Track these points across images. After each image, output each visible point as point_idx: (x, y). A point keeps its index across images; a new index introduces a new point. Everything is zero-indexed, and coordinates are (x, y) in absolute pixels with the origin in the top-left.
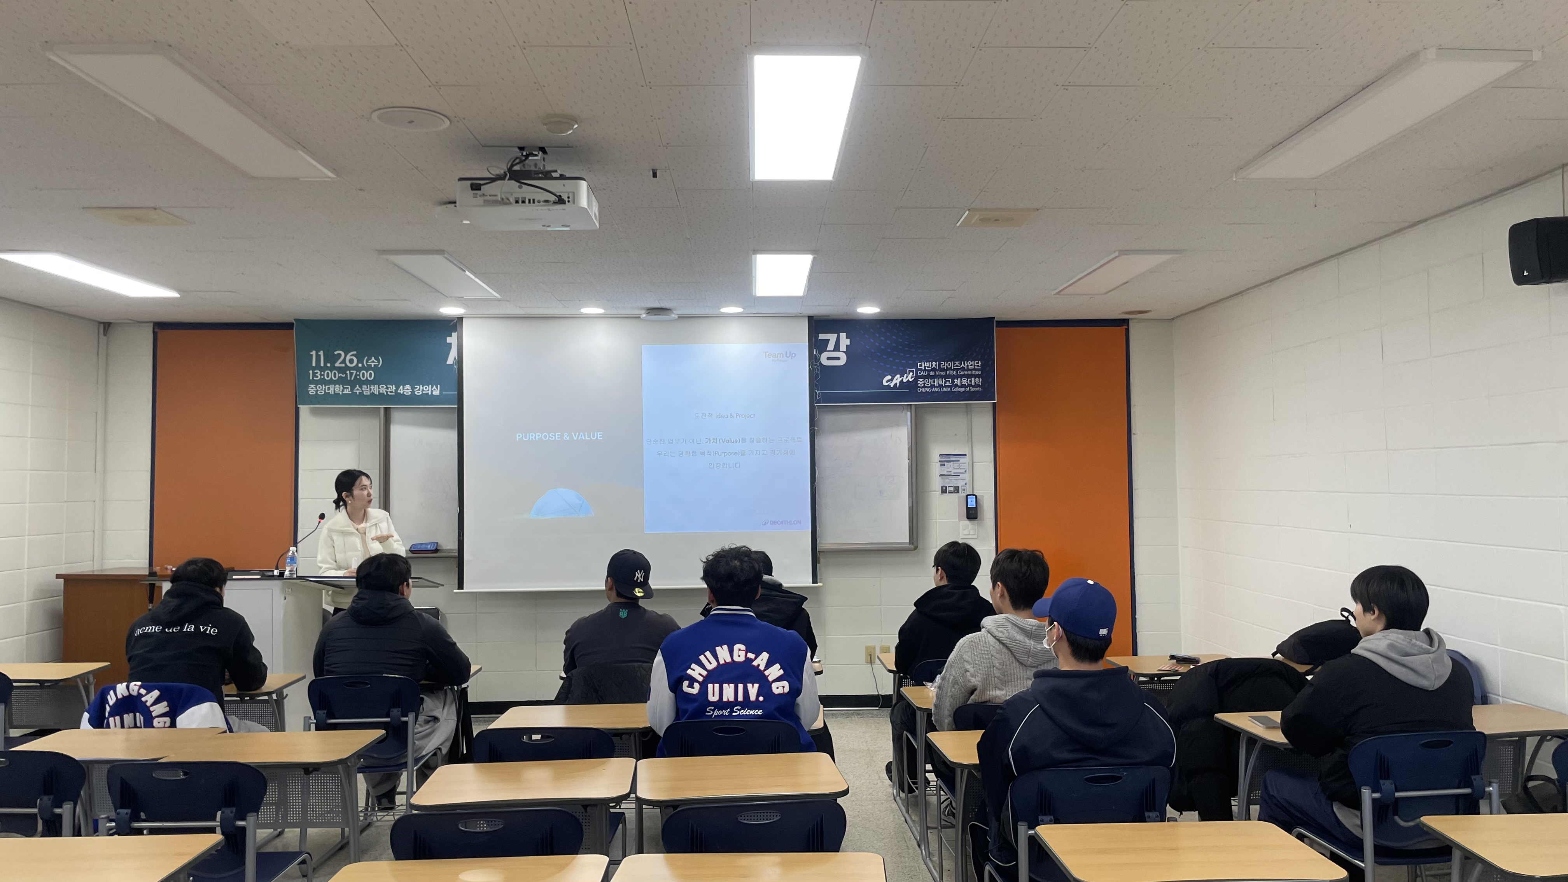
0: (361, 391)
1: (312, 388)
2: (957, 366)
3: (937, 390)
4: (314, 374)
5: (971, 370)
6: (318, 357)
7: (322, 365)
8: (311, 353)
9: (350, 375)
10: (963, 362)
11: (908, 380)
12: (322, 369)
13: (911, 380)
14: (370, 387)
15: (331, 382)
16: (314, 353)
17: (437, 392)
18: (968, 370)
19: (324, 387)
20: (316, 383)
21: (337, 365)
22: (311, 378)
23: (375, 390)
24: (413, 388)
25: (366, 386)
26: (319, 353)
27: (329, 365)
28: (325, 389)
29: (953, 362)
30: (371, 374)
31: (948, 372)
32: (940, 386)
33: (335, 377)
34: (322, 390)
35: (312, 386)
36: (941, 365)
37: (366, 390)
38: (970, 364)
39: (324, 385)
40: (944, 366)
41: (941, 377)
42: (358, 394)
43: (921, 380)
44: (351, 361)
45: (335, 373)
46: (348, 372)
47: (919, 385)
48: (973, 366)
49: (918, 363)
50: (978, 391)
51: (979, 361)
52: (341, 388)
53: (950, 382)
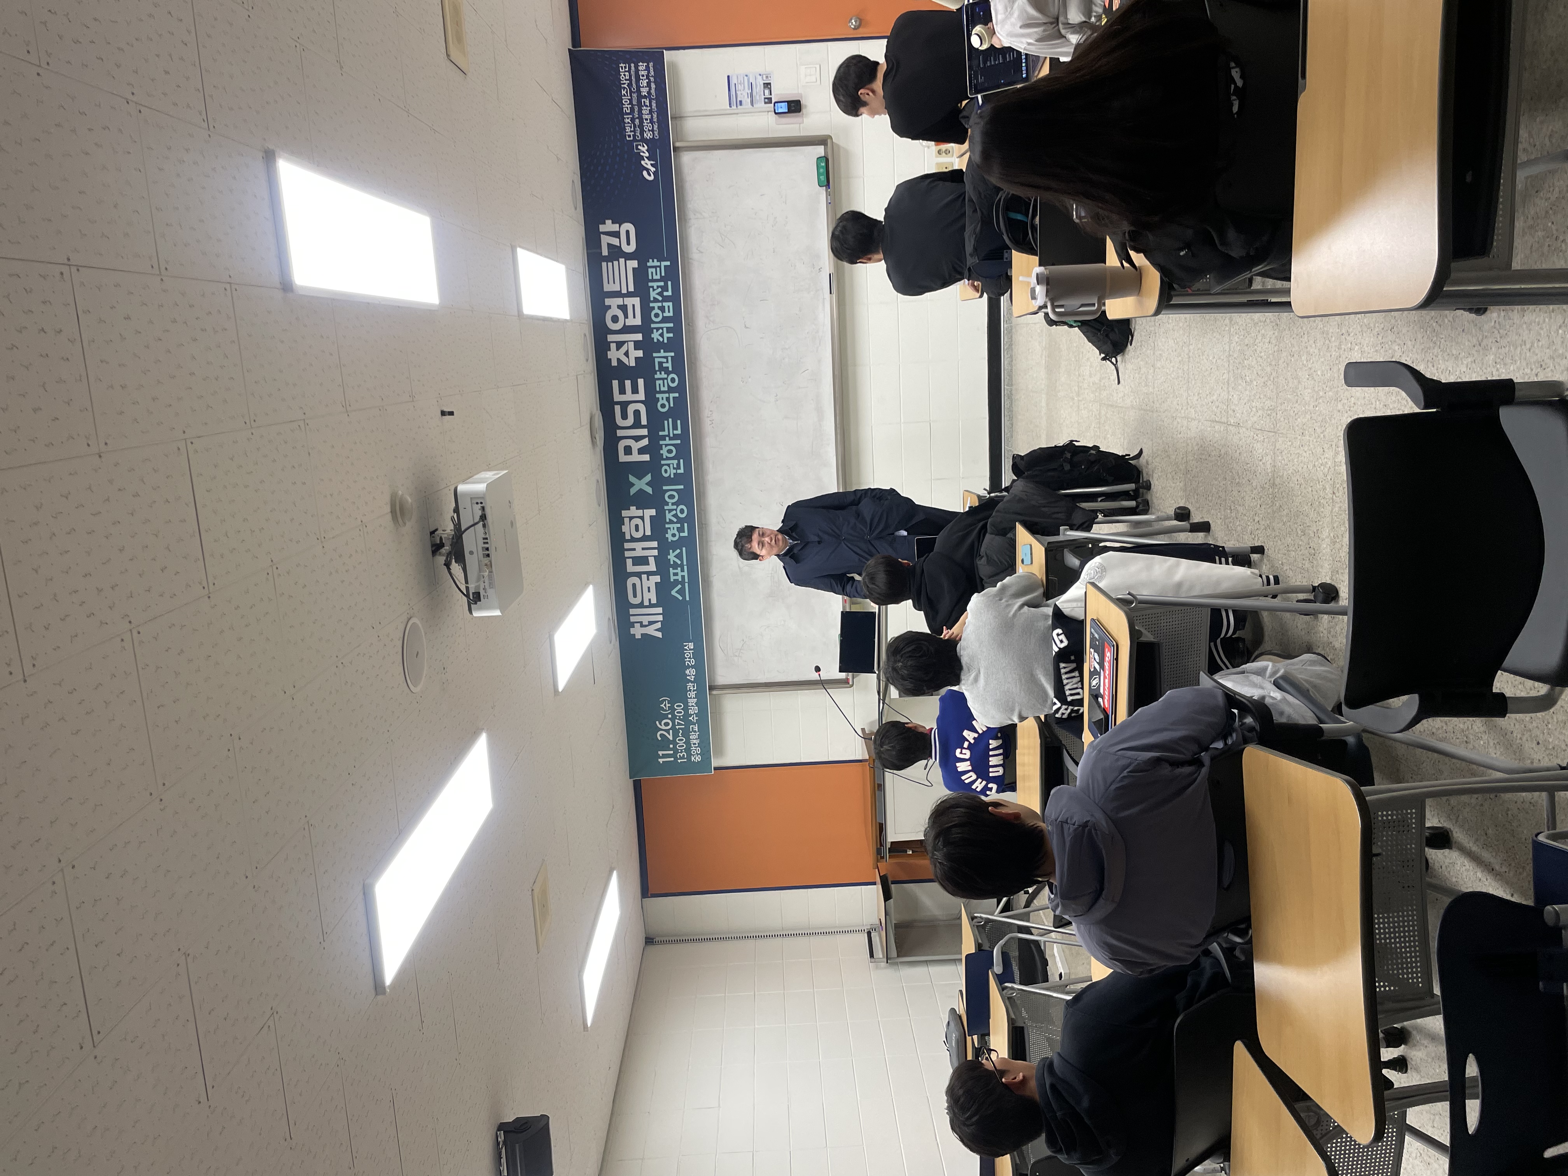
0: (695, 715)
1: (695, 758)
2: (627, 92)
3: (655, 116)
4: (681, 758)
5: (630, 76)
6: (664, 756)
7: (672, 752)
8: (661, 762)
9: (680, 725)
10: (622, 86)
11: (647, 151)
12: (676, 751)
13: (646, 147)
14: (690, 706)
15: (688, 742)
16: (661, 760)
17: (691, 645)
18: (630, 79)
19: (694, 748)
20: (689, 755)
21: (671, 738)
22: (686, 760)
23: (692, 702)
24: (689, 667)
25: (690, 711)
26: (661, 755)
27: (671, 746)
29: (623, 98)
30: (677, 706)
31: (635, 103)
32: (651, 112)
33: (683, 740)
34: (696, 750)
35: (693, 758)
36: (627, 111)
37: (693, 710)
38: (624, 76)
39: (691, 749)
40: (627, 108)
41: (640, 111)
42: (697, 718)
43: (645, 135)
44: (667, 724)
45: (678, 740)
46: (677, 727)
47: (651, 137)
48: (626, 73)
49: (628, 139)
50: (653, 67)
51: (619, 67)
52: (693, 733)
53: (645, 100)
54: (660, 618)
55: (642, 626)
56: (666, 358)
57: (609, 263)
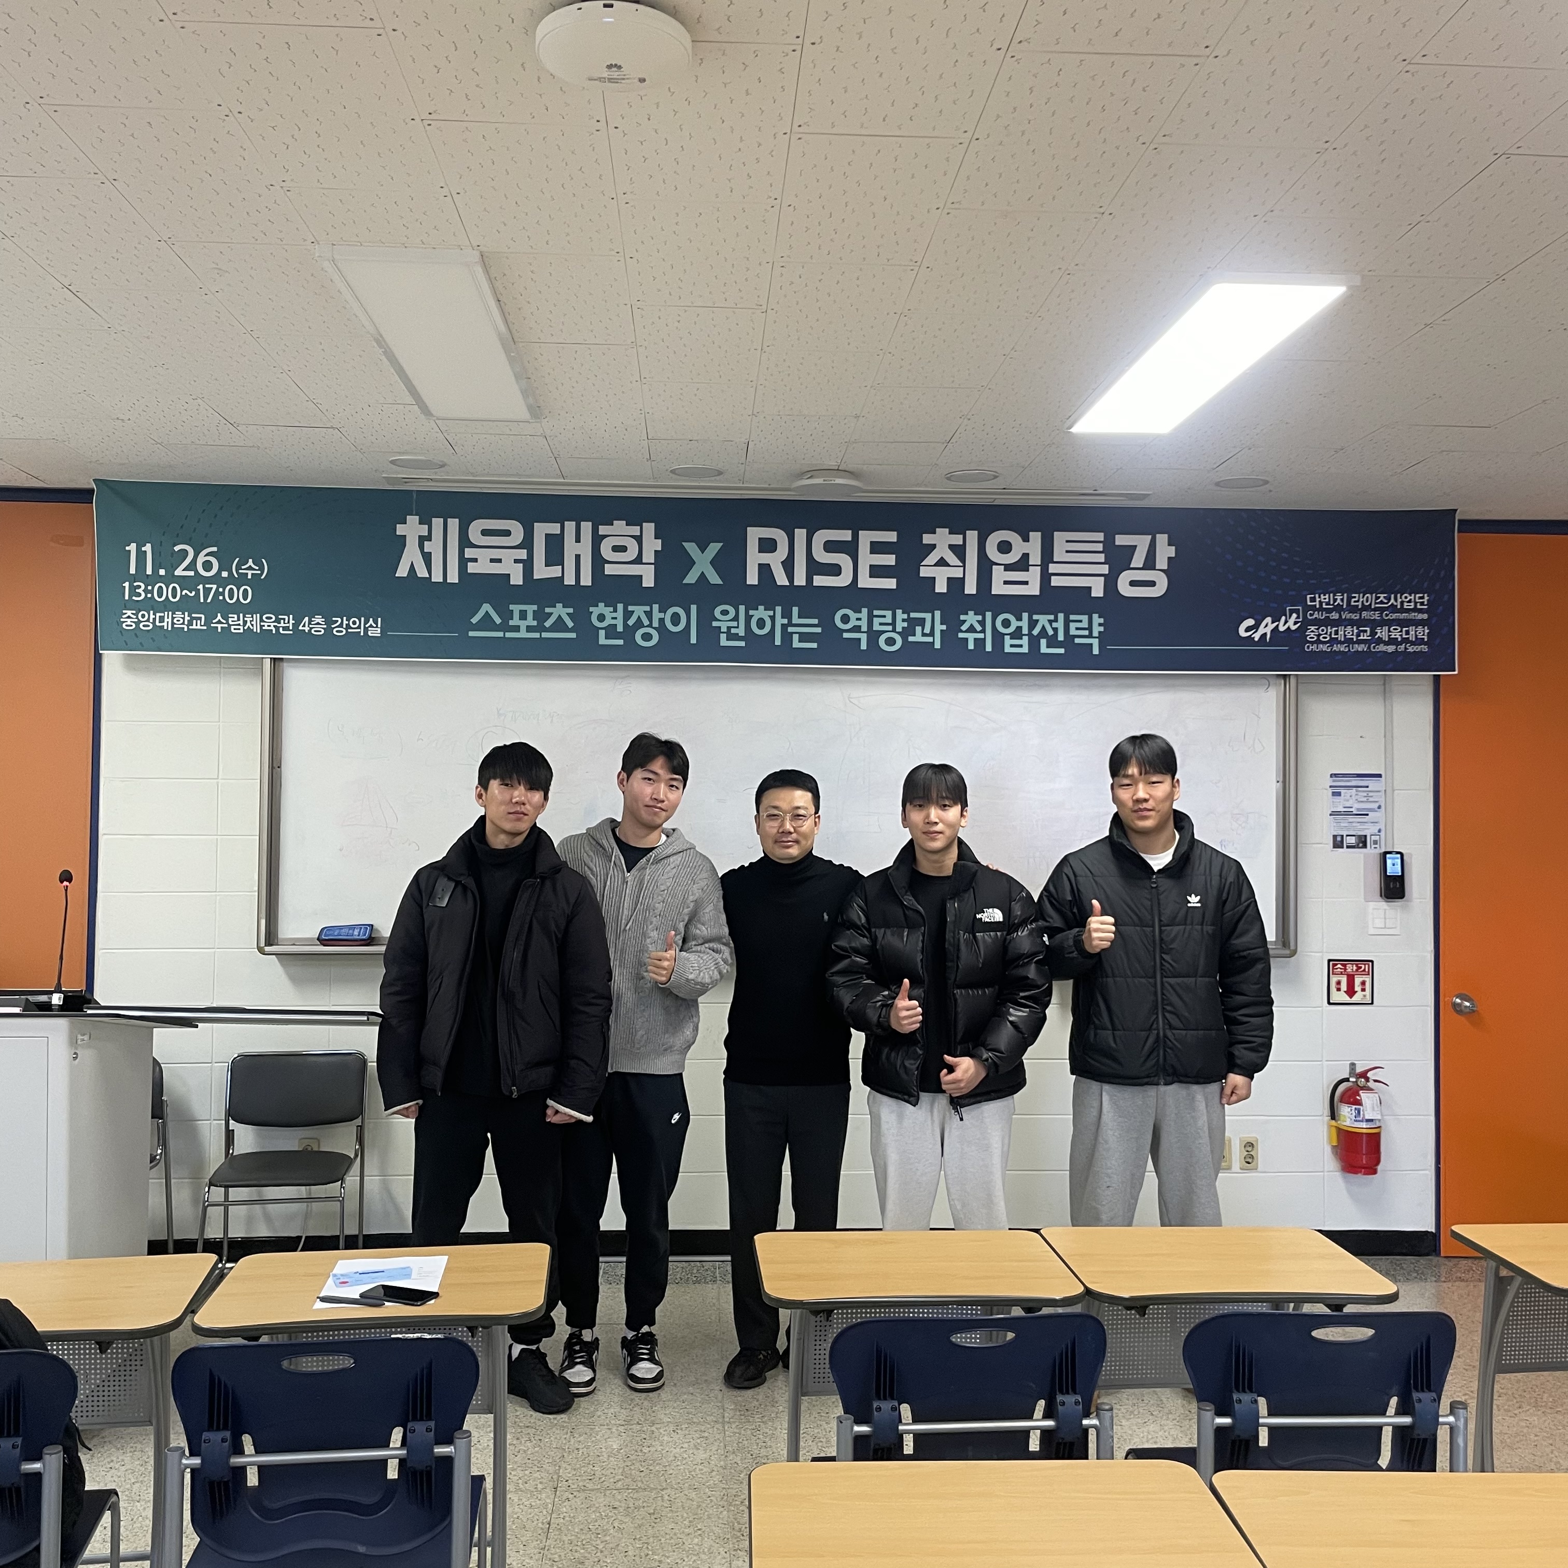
0: (226, 625)
1: (129, 617)
2: (1382, 602)
3: (1342, 648)
4: (133, 590)
5: (1408, 611)
6: (141, 556)
7: (149, 571)
8: (127, 548)
9: (206, 594)
10: (1393, 596)
11: (1289, 628)
12: (150, 581)
13: (1293, 628)
14: (244, 617)
15: (167, 606)
16: (132, 547)
17: (375, 632)
18: (1403, 610)
19: (152, 616)
20: (138, 607)
21: (179, 572)
22: (127, 598)
23: (254, 622)
24: (329, 622)
25: (236, 616)
26: (143, 549)
27: (162, 572)
28: (154, 619)
29: (1374, 595)
30: (246, 591)
31: (1364, 614)
32: (1349, 641)
33: (174, 596)
34: (148, 620)
35: (129, 613)
36: (1353, 600)
37: (236, 622)
38: (1409, 600)
39: (152, 612)
40: (1358, 601)
41: (1352, 623)
42: (219, 630)
43: (1313, 628)
44: (207, 566)
45: (174, 587)
46: (201, 587)
47: (1308, 639)
48: (1412, 604)
49: (1308, 596)
50: (1421, 652)
51: (1424, 594)
52: (187, 618)
53: (1368, 634)
54: (437, 577)
55: (422, 540)
56: (932, 634)
57: (1101, 545)
